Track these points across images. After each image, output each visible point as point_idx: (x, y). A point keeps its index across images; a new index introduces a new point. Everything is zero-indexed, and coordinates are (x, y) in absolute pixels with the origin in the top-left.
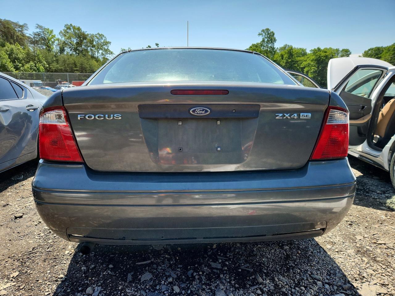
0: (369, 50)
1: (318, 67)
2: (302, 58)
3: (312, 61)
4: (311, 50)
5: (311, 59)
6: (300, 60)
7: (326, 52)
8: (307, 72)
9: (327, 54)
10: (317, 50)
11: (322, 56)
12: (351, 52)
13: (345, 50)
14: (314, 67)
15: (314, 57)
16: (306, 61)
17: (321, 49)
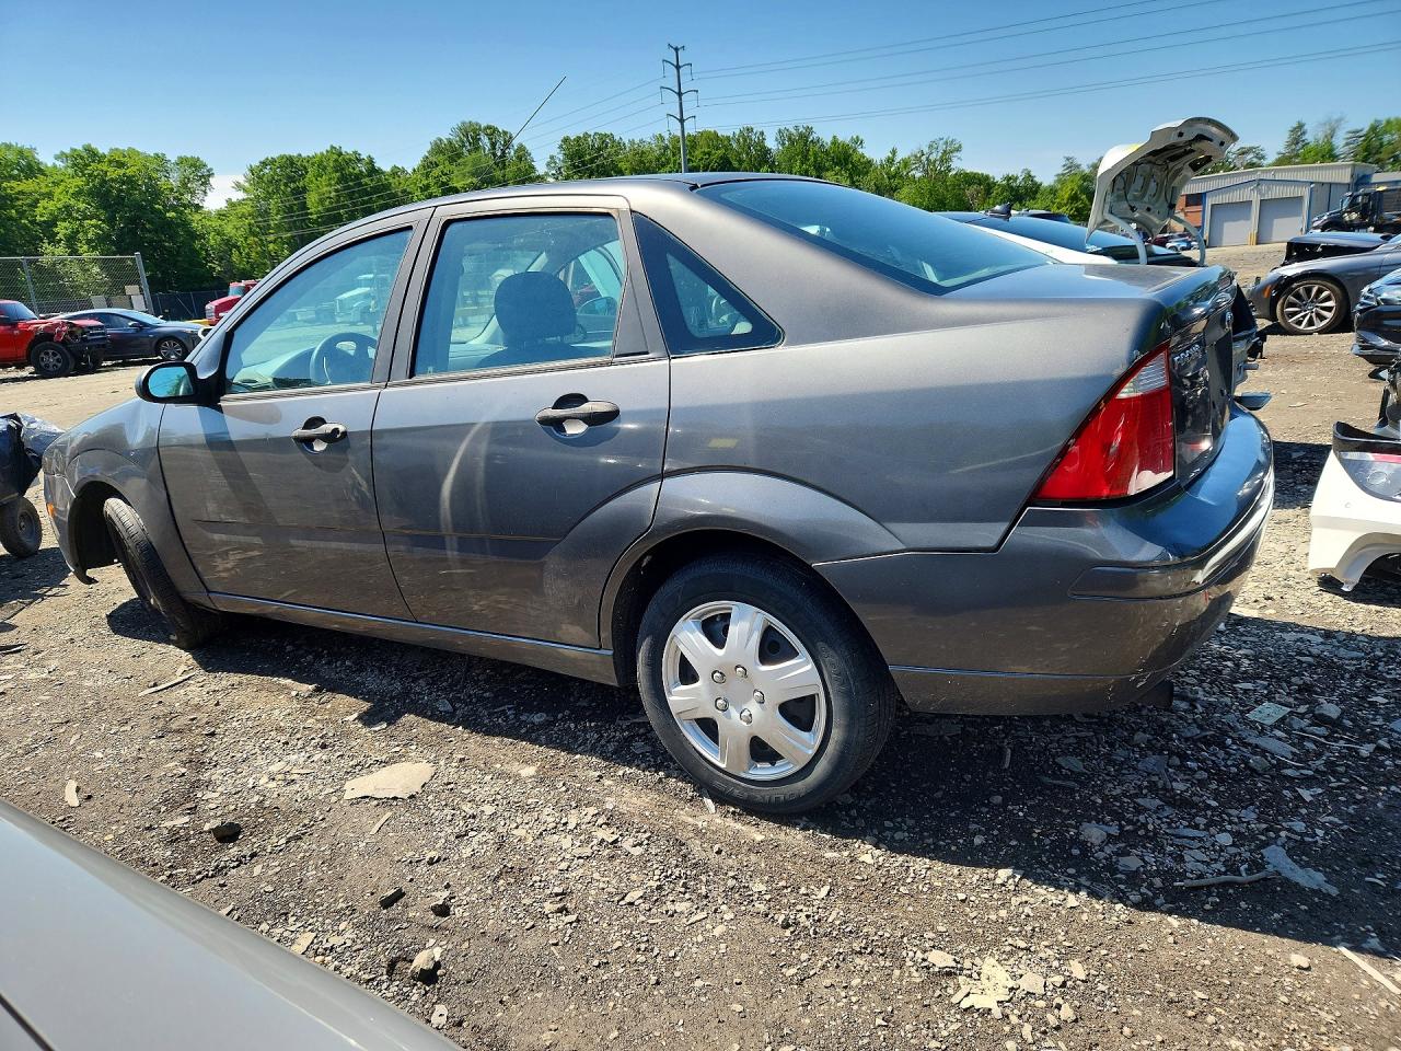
0: (264, 164)
1: (111, 221)
2: (28, 185)
3: (77, 194)
4: (58, 153)
5: (71, 191)
6: (22, 193)
7: (121, 165)
8: (71, 240)
9: (129, 172)
10: (84, 154)
11: (112, 180)
12: (211, 169)
13: (186, 159)
14: (94, 222)
15: (79, 181)
16: (49, 196)
17: (101, 152)
